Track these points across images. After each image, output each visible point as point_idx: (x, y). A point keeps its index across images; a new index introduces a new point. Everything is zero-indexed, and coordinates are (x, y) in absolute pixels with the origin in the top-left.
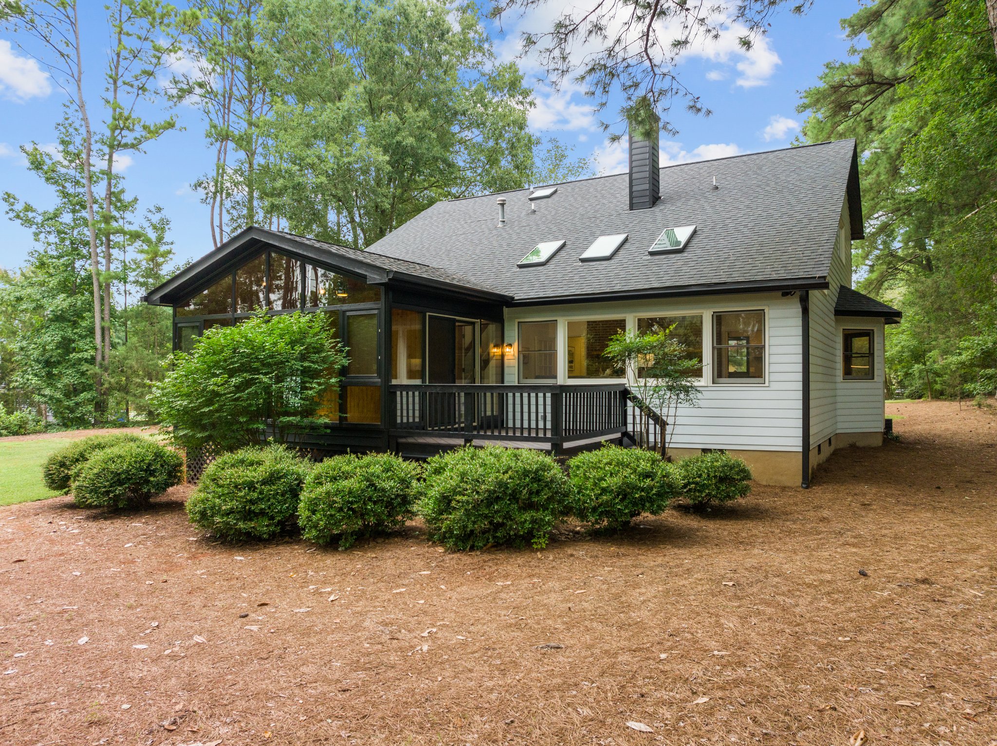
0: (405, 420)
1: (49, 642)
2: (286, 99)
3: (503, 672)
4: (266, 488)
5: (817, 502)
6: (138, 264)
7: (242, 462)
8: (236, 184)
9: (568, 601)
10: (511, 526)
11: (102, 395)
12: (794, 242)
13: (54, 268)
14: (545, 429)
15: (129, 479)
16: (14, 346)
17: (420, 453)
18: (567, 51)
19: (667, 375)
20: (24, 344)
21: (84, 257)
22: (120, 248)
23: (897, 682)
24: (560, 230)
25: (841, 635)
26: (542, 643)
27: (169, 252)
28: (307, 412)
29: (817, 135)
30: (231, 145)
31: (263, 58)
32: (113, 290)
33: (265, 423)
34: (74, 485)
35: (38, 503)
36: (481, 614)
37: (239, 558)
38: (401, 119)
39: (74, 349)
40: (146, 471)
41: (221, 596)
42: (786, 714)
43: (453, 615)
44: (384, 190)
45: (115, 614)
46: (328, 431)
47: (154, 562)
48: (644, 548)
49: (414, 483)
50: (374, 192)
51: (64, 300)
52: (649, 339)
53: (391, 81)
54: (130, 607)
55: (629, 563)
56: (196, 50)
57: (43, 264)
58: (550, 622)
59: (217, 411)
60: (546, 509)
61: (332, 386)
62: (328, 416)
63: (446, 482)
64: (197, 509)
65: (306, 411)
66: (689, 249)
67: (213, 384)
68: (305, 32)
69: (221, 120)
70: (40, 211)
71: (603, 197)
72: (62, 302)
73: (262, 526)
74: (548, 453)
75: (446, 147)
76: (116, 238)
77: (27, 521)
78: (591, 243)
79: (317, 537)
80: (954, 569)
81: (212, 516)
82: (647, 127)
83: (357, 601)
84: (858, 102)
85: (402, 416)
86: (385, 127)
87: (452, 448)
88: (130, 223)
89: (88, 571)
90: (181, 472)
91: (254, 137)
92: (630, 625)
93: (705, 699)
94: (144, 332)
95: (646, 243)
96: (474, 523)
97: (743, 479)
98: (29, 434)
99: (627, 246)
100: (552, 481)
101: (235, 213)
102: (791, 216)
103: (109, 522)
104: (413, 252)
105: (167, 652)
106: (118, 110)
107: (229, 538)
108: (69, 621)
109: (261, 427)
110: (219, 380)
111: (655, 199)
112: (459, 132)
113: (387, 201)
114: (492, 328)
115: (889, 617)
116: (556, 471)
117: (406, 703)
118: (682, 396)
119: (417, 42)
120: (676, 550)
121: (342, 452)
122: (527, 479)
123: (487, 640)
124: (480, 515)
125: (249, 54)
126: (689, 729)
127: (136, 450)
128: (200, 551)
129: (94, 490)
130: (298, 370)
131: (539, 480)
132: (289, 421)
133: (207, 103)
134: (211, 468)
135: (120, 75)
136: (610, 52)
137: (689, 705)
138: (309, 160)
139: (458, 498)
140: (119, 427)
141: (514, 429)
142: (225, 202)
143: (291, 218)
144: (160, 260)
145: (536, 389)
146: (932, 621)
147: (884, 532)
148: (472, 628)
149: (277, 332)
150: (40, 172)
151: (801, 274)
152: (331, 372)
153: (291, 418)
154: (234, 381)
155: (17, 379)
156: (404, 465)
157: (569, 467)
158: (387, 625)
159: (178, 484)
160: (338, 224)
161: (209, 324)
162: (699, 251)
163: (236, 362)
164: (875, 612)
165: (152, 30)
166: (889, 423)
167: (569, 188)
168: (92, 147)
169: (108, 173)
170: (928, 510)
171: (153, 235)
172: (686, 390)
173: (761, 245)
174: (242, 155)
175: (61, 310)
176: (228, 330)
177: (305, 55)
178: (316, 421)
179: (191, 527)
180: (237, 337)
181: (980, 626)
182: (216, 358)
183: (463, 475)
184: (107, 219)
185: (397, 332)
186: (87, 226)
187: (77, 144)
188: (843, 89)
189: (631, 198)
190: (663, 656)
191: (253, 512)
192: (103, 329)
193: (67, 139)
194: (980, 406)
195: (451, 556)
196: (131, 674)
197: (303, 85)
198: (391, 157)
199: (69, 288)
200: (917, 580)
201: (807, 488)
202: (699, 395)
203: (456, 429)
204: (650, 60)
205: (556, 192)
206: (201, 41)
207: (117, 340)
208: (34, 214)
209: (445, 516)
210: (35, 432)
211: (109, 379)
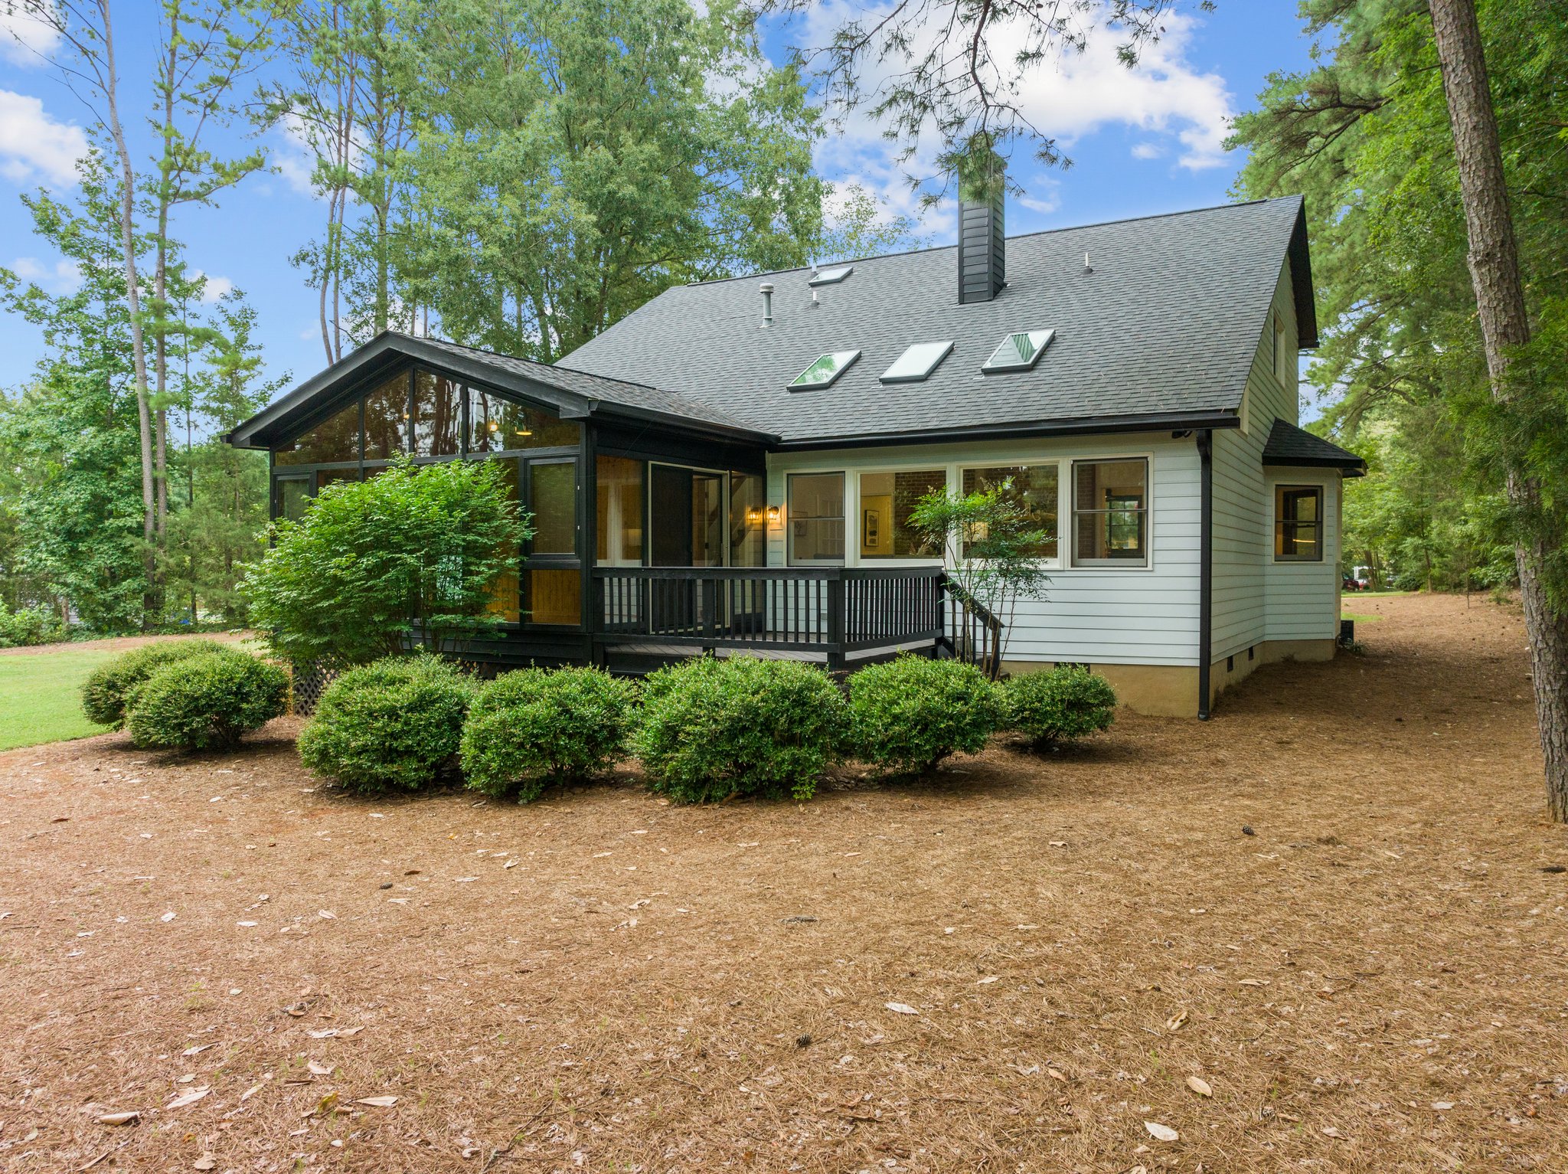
0: (616, 620)
1: (121, 919)
2: (436, 123)
3: (734, 950)
4: (414, 717)
5: (1213, 738)
6: (207, 381)
7: (379, 679)
8: (361, 257)
9: (834, 866)
10: (763, 769)
11: (154, 583)
12: (1195, 357)
13: (78, 386)
14: (819, 633)
15: (211, 706)
16: (18, 508)
17: (635, 667)
18: (855, 74)
19: (999, 553)
20: (33, 504)
21: (124, 369)
22: (179, 356)
23: (1249, 960)
24: (854, 334)
25: (1194, 907)
26: (792, 916)
27: (257, 362)
28: (473, 607)
29: (1253, 186)
30: (351, 194)
31: (401, 60)
32: (170, 421)
33: (410, 623)
34: (130, 715)
35: (73, 743)
36: (713, 883)
37: (376, 815)
38: (615, 156)
39: (111, 513)
40: (236, 694)
41: (353, 863)
42: (1095, 995)
43: (674, 884)
44: (589, 267)
45: (207, 886)
46: (504, 635)
47: (255, 822)
48: (953, 799)
49: (627, 709)
50: (575, 270)
51: (95, 437)
52: (976, 500)
53: (601, 95)
54: (228, 877)
55: (928, 818)
56: (296, 44)
57: (59, 381)
58: (806, 892)
59: (339, 606)
60: (812, 744)
61: (510, 569)
62: (503, 614)
63: (671, 707)
64: (314, 747)
65: (471, 606)
66: (1042, 366)
67: (335, 566)
68: (466, 18)
69: (335, 156)
70: (55, 297)
71: (921, 282)
72: (89, 438)
73: (409, 771)
74: (820, 666)
75: (686, 198)
76: (174, 340)
77: (62, 767)
78: (899, 354)
79: (488, 786)
80: (1376, 825)
81: (336, 757)
82: (978, 183)
83: (543, 868)
84: (1317, 133)
85: (612, 615)
86: (590, 169)
87: (682, 659)
88: (195, 316)
89: (162, 833)
90: (285, 696)
91: (387, 183)
92: (912, 895)
93: (994, 979)
94: (219, 486)
95: (979, 356)
96: (711, 764)
97: (1102, 704)
98: (43, 643)
99: (951, 359)
100: (822, 705)
101: (358, 301)
102: (1194, 316)
103: (183, 768)
104: (632, 366)
105: (284, 930)
106: (174, 139)
107: (361, 789)
108: (145, 894)
109: (406, 629)
110: (343, 561)
111: (997, 287)
112: (707, 175)
113: (594, 284)
114: (749, 483)
115: (1266, 886)
116: (830, 691)
117: (604, 984)
118: (1021, 584)
119: (640, 37)
120: (996, 802)
121: (523, 665)
122: (787, 703)
123: (718, 913)
124: (718, 752)
125: (378, 52)
126: (965, 1011)
127: (220, 665)
128: (320, 806)
129: (161, 722)
130: (458, 545)
131: (804, 704)
132: (446, 621)
133: (312, 128)
134: (333, 688)
135: (176, 83)
136: (920, 74)
137: (970, 985)
138: (474, 222)
139: (688, 728)
140: (182, 633)
141: (775, 633)
142: (343, 285)
143: (445, 310)
144: (242, 373)
145: (807, 573)
146: (1321, 889)
147: (1298, 778)
148: (699, 899)
149: (427, 490)
150: (53, 237)
151: (1201, 406)
152: (506, 549)
153: (449, 617)
154: (366, 562)
155: (23, 558)
156: (614, 683)
157: (849, 685)
158: (583, 895)
159: (282, 713)
160: (519, 318)
161: (327, 478)
162: (1056, 369)
163: (368, 535)
164: (1250, 879)
165: (225, 13)
166: (1347, 627)
167: (870, 266)
168: (135, 197)
169: (160, 239)
170: (1372, 751)
171: (230, 336)
172: (1029, 576)
173: (1147, 360)
174: (368, 210)
175: (91, 452)
176: (354, 488)
177: (464, 54)
178: (486, 621)
179: (304, 774)
180: (369, 499)
181: (1381, 895)
182: (339, 528)
183: (695, 697)
184: (159, 310)
185: (607, 488)
186: (128, 320)
187: (110, 192)
188: (1294, 115)
189: (962, 286)
190: (949, 930)
191: (396, 750)
192: (155, 481)
193: (95, 184)
194: (1498, 601)
195: (678, 810)
196: (238, 956)
197: (463, 101)
198: (600, 215)
199: (100, 418)
200: (1319, 840)
201: (1206, 719)
202: (1046, 584)
203: (691, 634)
204: (980, 86)
205: (850, 273)
206: (303, 30)
207: (176, 499)
208: (44, 302)
209: (669, 755)
210: (53, 641)
211: (166, 560)
